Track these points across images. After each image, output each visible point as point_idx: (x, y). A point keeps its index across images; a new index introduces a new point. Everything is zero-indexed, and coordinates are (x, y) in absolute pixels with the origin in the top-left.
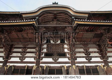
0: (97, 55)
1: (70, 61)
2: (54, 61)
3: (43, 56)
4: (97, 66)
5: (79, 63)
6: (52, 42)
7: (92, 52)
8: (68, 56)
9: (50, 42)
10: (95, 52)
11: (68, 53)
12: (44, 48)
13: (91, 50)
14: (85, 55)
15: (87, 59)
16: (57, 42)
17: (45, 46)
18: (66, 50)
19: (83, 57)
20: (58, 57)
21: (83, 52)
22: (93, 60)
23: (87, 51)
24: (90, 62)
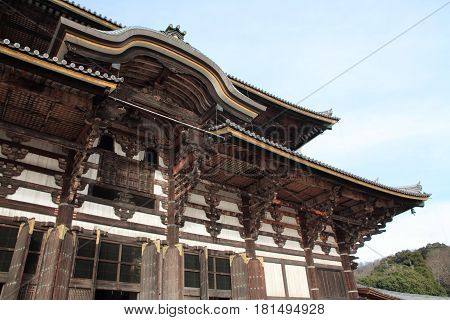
0: (235, 222)
1: (165, 227)
2: (118, 218)
3: (85, 192)
4: (231, 253)
5: (188, 239)
6: (118, 150)
7: (225, 212)
8: (161, 209)
9: (112, 149)
10: (231, 214)
11: (163, 199)
12: (91, 166)
13: (223, 205)
14: (208, 216)
15: (209, 231)
16: (136, 154)
17: (95, 158)
18: (158, 191)
19: (201, 222)
20: (131, 206)
21: (204, 208)
22: (224, 234)
23: (212, 206)
24: (215, 240)
